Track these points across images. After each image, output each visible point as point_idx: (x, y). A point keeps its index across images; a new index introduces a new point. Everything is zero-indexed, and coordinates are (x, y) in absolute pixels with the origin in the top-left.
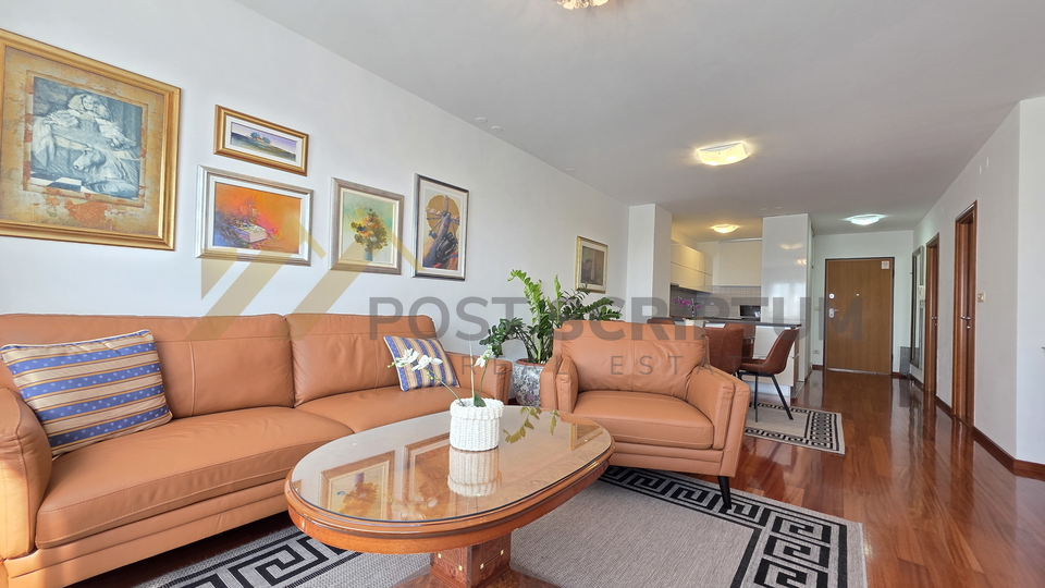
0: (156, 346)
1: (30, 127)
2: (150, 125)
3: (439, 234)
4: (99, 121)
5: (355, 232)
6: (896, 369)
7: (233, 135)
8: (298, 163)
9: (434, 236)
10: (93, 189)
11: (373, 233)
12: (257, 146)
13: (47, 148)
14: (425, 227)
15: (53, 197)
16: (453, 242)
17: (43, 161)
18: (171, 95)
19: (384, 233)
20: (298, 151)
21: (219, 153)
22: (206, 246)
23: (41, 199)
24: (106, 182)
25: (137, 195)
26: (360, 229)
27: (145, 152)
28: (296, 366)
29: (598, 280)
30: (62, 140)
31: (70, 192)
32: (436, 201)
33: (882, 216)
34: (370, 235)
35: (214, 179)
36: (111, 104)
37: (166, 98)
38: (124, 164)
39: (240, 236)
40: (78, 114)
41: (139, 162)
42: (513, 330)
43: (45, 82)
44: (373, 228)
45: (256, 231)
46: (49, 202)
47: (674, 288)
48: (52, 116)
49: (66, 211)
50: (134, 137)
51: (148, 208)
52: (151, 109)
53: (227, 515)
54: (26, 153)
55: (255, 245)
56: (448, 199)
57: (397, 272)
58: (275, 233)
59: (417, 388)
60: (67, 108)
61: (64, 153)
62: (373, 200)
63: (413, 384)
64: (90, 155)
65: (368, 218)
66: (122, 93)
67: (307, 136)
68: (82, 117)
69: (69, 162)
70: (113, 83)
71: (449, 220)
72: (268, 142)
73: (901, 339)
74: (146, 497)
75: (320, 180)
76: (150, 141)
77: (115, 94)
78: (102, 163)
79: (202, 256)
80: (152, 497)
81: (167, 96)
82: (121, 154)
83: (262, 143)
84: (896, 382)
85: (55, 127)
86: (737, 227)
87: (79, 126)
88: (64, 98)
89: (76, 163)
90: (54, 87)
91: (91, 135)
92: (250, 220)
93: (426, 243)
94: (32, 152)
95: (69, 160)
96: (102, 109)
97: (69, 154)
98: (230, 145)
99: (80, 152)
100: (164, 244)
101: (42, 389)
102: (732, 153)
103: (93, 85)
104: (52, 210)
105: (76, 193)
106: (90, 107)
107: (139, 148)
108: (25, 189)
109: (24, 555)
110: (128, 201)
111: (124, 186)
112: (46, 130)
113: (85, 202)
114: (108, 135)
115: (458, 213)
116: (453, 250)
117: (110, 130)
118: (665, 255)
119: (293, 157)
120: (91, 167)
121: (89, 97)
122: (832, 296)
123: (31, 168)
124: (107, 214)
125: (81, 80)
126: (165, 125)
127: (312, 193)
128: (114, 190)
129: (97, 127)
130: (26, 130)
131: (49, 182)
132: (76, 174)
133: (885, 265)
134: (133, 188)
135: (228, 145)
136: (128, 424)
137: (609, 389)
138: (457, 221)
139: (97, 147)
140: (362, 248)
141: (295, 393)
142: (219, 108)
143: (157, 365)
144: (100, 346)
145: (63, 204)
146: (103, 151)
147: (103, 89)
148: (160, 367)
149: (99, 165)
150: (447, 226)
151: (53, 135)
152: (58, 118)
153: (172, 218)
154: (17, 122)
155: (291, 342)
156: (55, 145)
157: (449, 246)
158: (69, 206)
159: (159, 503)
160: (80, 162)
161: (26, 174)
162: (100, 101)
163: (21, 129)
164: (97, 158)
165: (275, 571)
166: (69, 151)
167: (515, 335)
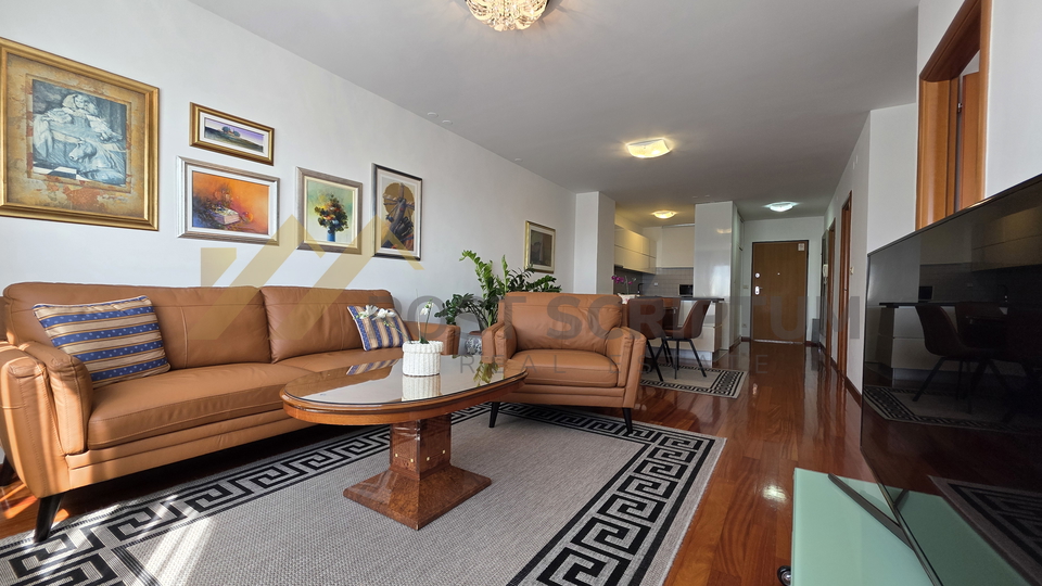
0: (153, 309)
1: (31, 123)
2: (133, 121)
3: (396, 218)
4: (90, 117)
5: (318, 216)
6: (809, 338)
7: (207, 129)
8: (265, 154)
9: (391, 220)
10: (87, 177)
11: (335, 217)
12: (228, 139)
13: (46, 141)
14: (383, 212)
15: (52, 184)
16: (409, 226)
17: (44, 153)
18: (151, 94)
19: (345, 217)
20: (265, 143)
21: (194, 145)
22: (186, 227)
23: (44, 186)
24: (97, 171)
25: (125, 182)
26: (323, 213)
27: (130, 145)
28: (271, 330)
29: (546, 260)
30: (59, 134)
31: (68, 179)
32: (392, 188)
33: (795, 204)
34: (332, 219)
35: (191, 168)
36: (99, 103)
37: (147, 97)
38: (113, 155)
39: (216, 219)
40: (71, 112)
41: (125, 154)
42: (465, 304)
43: (42, 83)
44: (334, 212)
45: (229, 215)
46: (50, 188)
47: (618, 269)
48: (49, 113)
49: (64, 196)
50: (120, 131)
51: (134, 193)
52: (134, 106)
53: (227, 436)
54: (28, 146)
55: (230, 227)
56: (403, 186)
57: (358, 251)
58: (247, 216)
59: (377, 348)
60: (62, 106)
61: (61, 146)
62: (334, 187)
63: (374, 344)
64: (83, 147)
65: (329, 203)
66: (110, 93)
67: (273, 130)
68: (74, 114)
69: (65, 154)
70: (100, 84)
71: (405, 205)
72: (238, 135)
73: (813, 312)
74: (166, 417)
75: (285, 169)
76: (134, 135)
77: (102, 94)
78: (93, 154)
79: (183, 236)
80: (171, 416)
81: (147, 96)
82: (110, 146)
83: (232, 136)
84: (809, 349)
85: (52, 123)
86: (675, 213)
87: (72, 122)
88: (59, 97)
89: (71, 155)
90: (50, 88)
91: (83, 130)
92: (225, 204)
93: (384, 226)
94: (34, 145)
95: (65, 151)
96: (92, 107)
97: (65, 146)
98: (204, 138)
99: (75, 145)
100: (149, 225)
101: (69, 339)
102: (656, 148)
103: (83, 86)
104: (52, 195)
105: (72, 181)
106: (82, 105)
107: (124, 140)
108: (29, 177)
109: (80, 453)
110: (117, 187)
111: (113, 174)
112: (45, 125)
113: (80, 188)
114: (97, 130)
115: (413, 199)
116: (409, 233)
117: (100, 126)
118: (609, 239)
119: (260, 148)
120: (84, 158)
121: (80, 96)
122: (758, 275)
123: (34, 158)
124: (99, 198)
125: (73, 82)
126: (147, 121)
127: (278, 180)
128: (105, 177)
129: (88, 122)
130: (28, 126)
131: (48, 171)
132: (71, 164)
133: (801, 248)
134: (121, 176)
135: (203, 139)
136: (137, 370)
137: (542, 348)
138: (413, 207)
139: (88, 140)
140: (325, 230)
141: (271, 352)
142: (193, 106)
143: (157, 324)
144: (109, 308)
145: (61, 190)
146: (94, 144)
147: (92, 89)
148: (158, 326)
149: (91, 156)
150: (403, 211)
151: (51, 130)
152: (53, 115)
153: (156, 202)
154: (20, 119)
155: (266, 310)
156: (53, 138)
157: (405, 229)
158: (66, 191)
159: (175, 421)
160: (75, 154)
161: (30, 165)
162: (90, 100)
163: (24, 124)
164: (89, 150)
165: (266, 481)
166: (65, 144)
167: (467, 309)
